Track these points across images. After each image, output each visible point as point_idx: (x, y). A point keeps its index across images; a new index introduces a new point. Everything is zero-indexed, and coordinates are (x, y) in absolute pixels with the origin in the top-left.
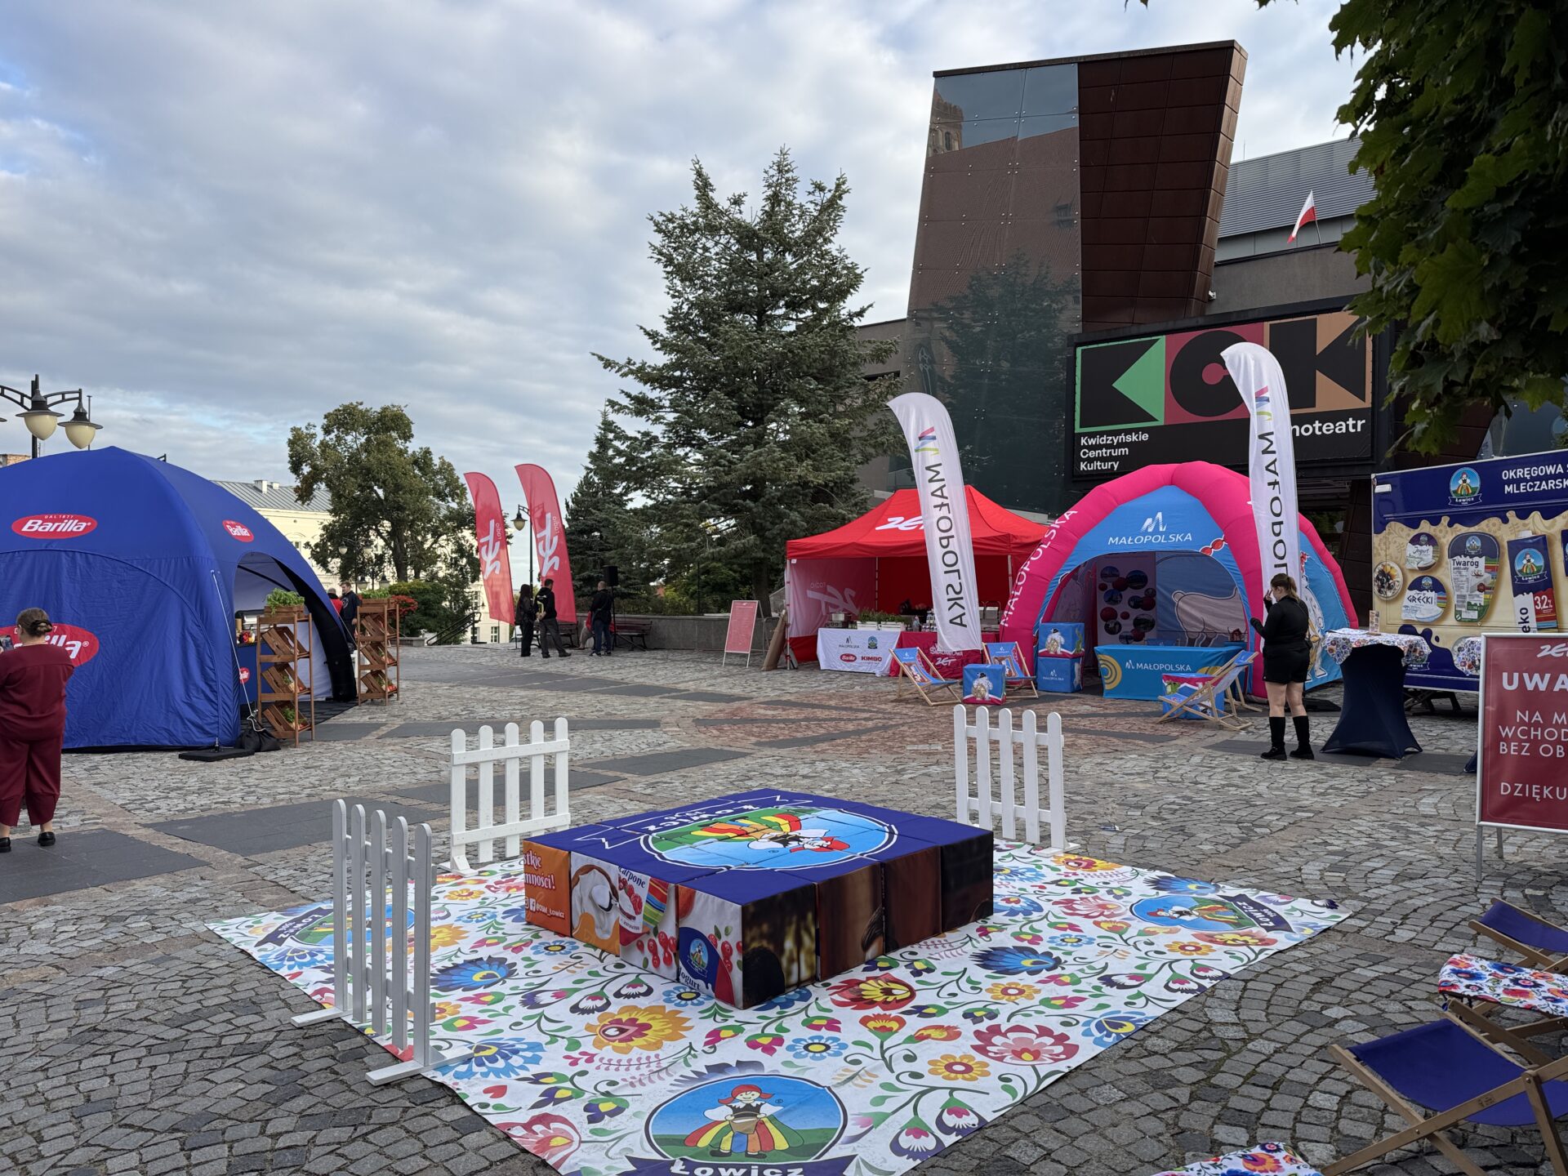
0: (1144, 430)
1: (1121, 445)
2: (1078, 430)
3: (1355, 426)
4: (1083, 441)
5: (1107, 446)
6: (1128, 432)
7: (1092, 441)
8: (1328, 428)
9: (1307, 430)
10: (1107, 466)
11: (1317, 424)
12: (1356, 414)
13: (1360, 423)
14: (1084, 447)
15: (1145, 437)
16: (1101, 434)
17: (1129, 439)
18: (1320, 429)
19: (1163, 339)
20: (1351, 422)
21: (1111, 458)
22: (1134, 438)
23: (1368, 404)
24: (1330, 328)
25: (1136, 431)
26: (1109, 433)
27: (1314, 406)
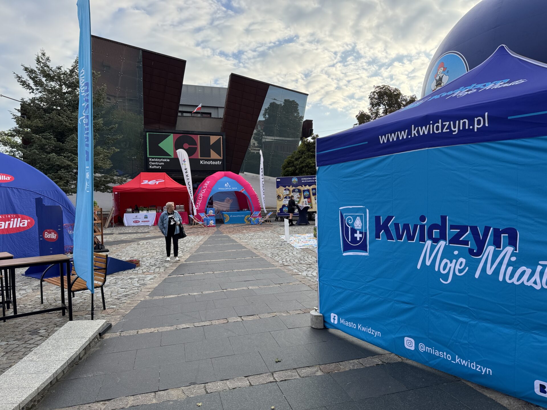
0: (168, 159)
1: (161, 162)
2: (148, 156)
3: (219, 163)
4: (150, 160)
5: (158, 162)
6: (164, 158)
7: (153, 160)
8: (214, 163)
9: (209, 163)
10: (158, 167)
11: (211, 162)
12: (220, 160)
13: (220, 162)
14: (150, 161)
15: (169, 160)
16: (156, 158)
17: (164, 160)
18: (212, 163)
19: (172, 135)
20: (218, 162)
21: (159, 165)
22: (165, 160)
23: (222, 158)
24: (213, 139)
25: (166, 158)
26: (158, 158)
27: (210, 157)
